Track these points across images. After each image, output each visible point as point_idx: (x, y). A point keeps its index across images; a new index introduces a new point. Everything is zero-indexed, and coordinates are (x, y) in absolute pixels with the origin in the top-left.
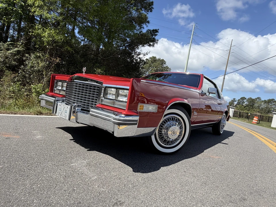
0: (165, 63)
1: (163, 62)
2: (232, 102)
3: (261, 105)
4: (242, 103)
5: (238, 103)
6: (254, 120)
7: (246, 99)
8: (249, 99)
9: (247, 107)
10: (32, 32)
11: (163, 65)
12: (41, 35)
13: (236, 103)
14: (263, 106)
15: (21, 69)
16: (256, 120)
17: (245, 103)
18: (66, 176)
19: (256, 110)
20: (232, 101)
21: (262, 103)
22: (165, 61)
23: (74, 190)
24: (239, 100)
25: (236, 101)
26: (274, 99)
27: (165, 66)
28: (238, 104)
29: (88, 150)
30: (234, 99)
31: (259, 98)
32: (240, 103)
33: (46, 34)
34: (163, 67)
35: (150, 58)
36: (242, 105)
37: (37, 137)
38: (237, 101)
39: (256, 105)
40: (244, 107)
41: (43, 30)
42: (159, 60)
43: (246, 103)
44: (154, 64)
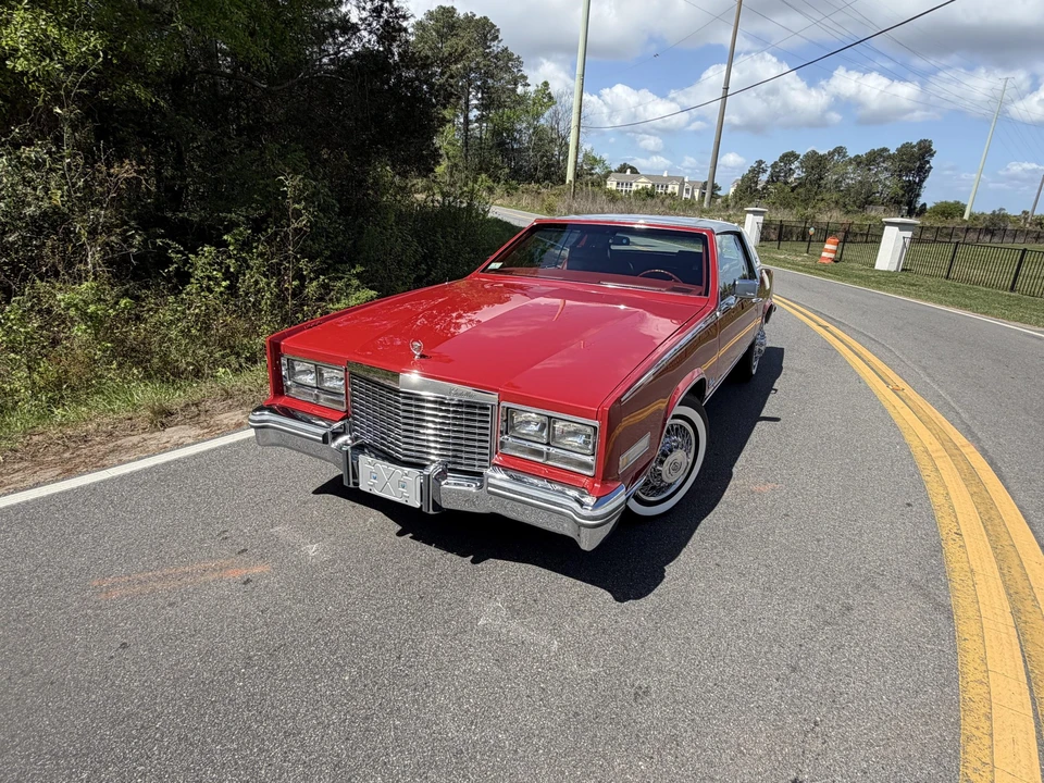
0: (497, 37)
1: (484, 30)
2: (750, 176)
3: (844, 176)
4: (785, 176)
5: (772, 176)
6: (827, 250)
7: (797, 157)
8: (806, 156)
9: (801, 190)
11: (490, 47)
13: (764, 177)
14: (852, 179)
16: (831, 251)
17: (795, 176)
19: (827, 196)
20: (753, 171)
21: (850, 169)
22: (493, 26)
24: (776, 163)
25: (765, 171)
26: (885, 150)
27: (496, 47)
28: (773, 181)
29: (473, 562)
30: (760, 163)
31: (840, 151)
32: (778, 177)
34: (488, 54)
35: (430, 15)
36: (786, 183)
37: (312, 554)
38: (769, 169)
39: (830, 177)
40: (792, 191)
42: (469, 19)
43: (798, 174)
44: (449, 43)
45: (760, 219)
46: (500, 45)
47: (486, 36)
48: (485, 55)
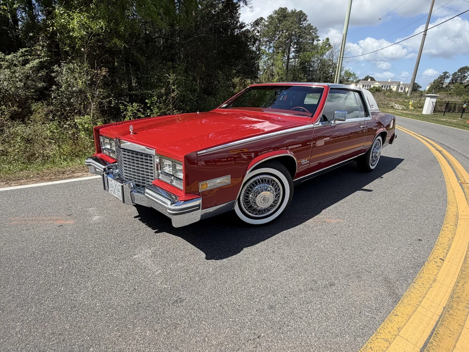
0: (306, 19)
1: (300, 16)
2: (439, 80)
4: (461, 80)
5: (452, 80)
10: (53, 25)
11: (302, 24)
12: (68, 26)
13: (447, 81)
15: (53, 91)
17: (467, 80)
18: (127, 273)
20: (441, 77)
22: (305, 14)
23: (135, 289)
24: (455, 73)
25: (448, 77)
27: (305, 24)
28: (453, 83)
29: (156, 232)
30: (445, 73)
32: (456, 80)
33: (75, 24)
34: (301, 27)
35: (276, 12)
36: (461, 83)
37: (94, 219)
38: (451, 77)
40: (465, 88)
41: (69, 15)
42: (293, 12)
44: (283, 23)
45: (434, 100)
46: (307, 23)
47: (300, 19)
48: (299, 28)
